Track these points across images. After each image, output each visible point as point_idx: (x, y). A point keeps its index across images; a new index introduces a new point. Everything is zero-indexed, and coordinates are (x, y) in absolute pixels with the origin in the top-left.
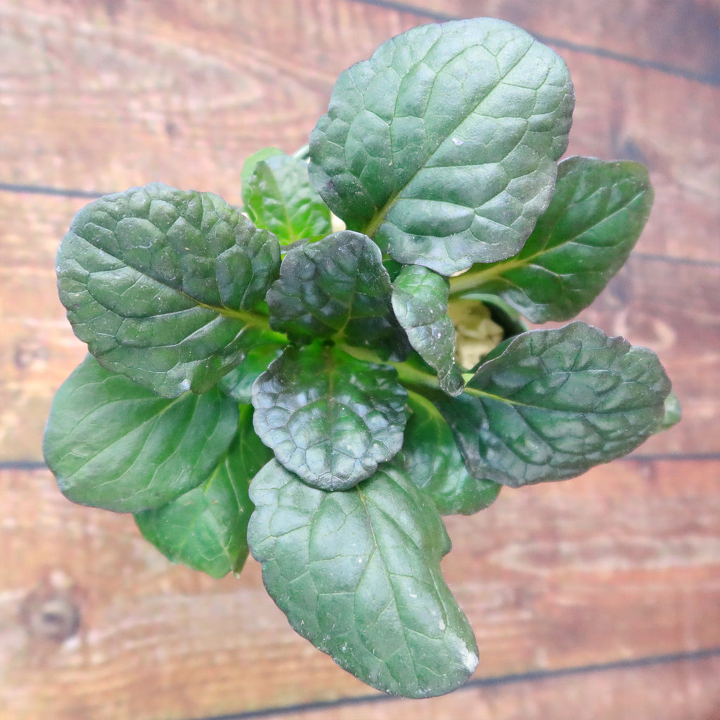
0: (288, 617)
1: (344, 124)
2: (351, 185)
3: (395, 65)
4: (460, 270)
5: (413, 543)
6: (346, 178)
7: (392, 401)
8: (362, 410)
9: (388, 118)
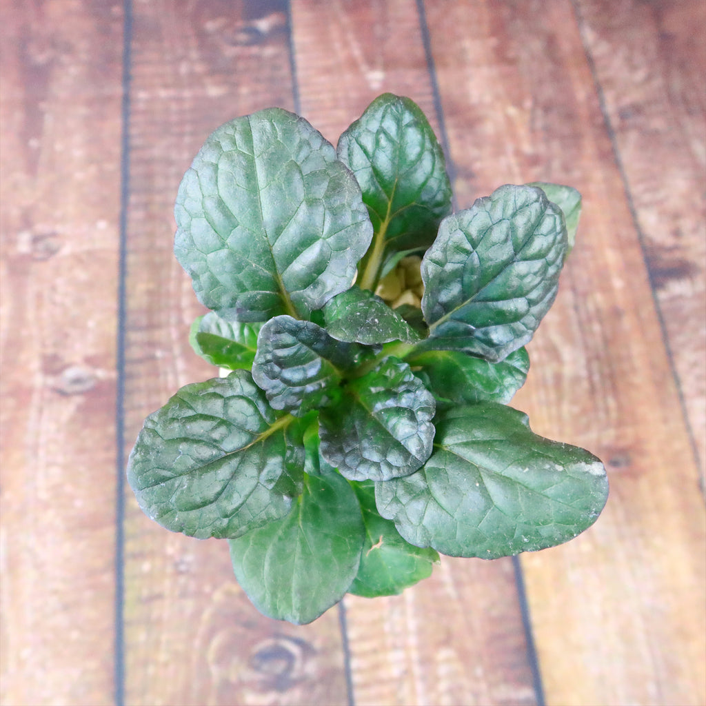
0: (478, 557)
1: (207, 275)
2: (249, 299)
3: (192, 216)
4: (353, 277)
5: (496, 441)
6: (242, 297)
7: (404, 378)
8: (391, 403)
9: (223, 245)
